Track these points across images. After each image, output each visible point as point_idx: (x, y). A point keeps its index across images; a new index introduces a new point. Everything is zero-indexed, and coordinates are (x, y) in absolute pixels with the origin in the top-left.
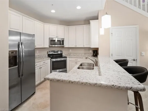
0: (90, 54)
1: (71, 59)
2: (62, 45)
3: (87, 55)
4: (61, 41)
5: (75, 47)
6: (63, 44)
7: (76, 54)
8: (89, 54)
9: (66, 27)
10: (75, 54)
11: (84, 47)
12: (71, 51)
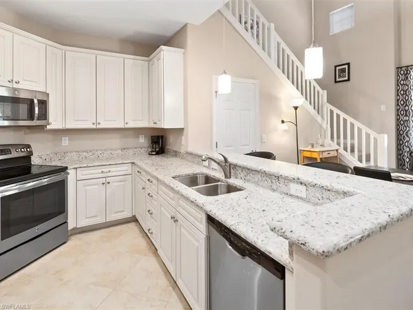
0: (139, 149)
1: (82, 174)
2: (38, 119)
3: (130, 152)
4: (36, 101)
5: (94, 127)
6: (44, 115)
7: (90, 154)
8: (135, 150)
9: (55, 49)
10: (84, 154)
11: (127, 126)
12: (65, 141)
